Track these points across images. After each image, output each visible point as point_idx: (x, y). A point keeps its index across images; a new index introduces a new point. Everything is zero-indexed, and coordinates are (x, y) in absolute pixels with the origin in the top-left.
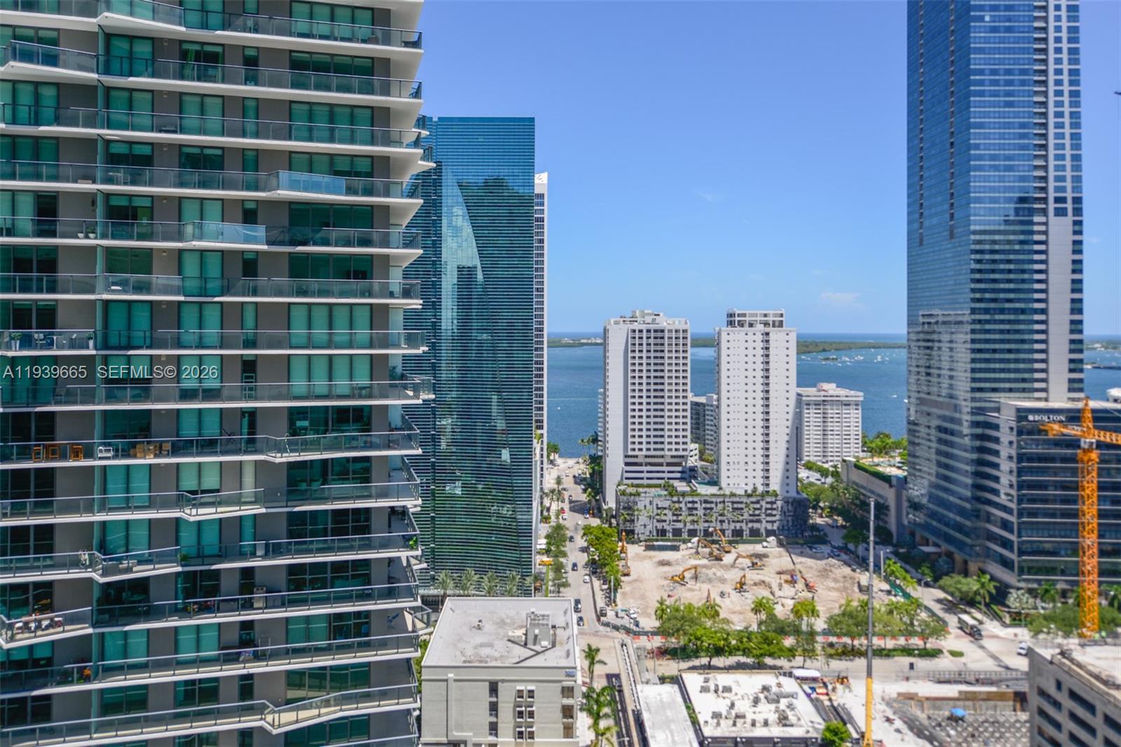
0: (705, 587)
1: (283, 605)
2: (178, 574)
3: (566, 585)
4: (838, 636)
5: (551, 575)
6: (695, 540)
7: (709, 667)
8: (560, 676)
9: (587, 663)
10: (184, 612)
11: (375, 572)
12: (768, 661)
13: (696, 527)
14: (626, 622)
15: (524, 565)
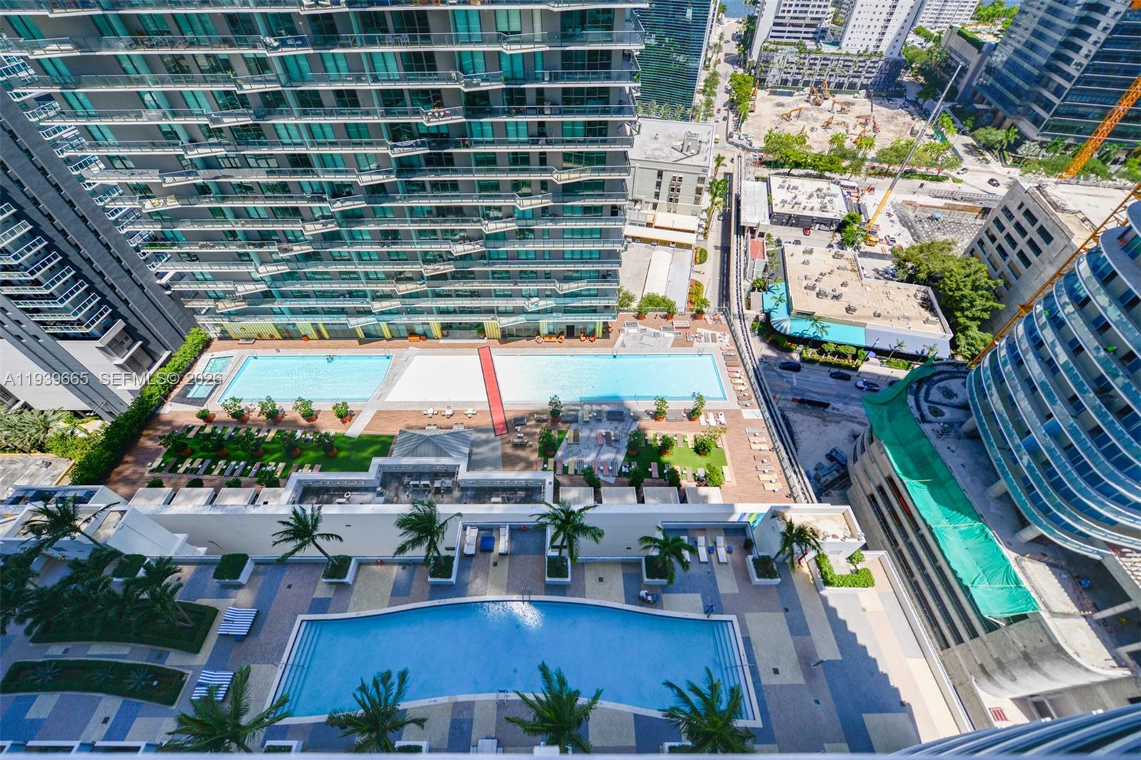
0: (803, 123)
1: (560, 114)
2: (503, 89)
3: (711, 115)
4: (881, 163)
5: (703, 108)
6: (807, 90)
7: (789, 174)
8: (699, 170)
9: (715, 164)
10: (508, 113)
11: (612, 96)
12: (827, 174)
13: (811, 79)
14: (744, 142)
15: (688, 100)
